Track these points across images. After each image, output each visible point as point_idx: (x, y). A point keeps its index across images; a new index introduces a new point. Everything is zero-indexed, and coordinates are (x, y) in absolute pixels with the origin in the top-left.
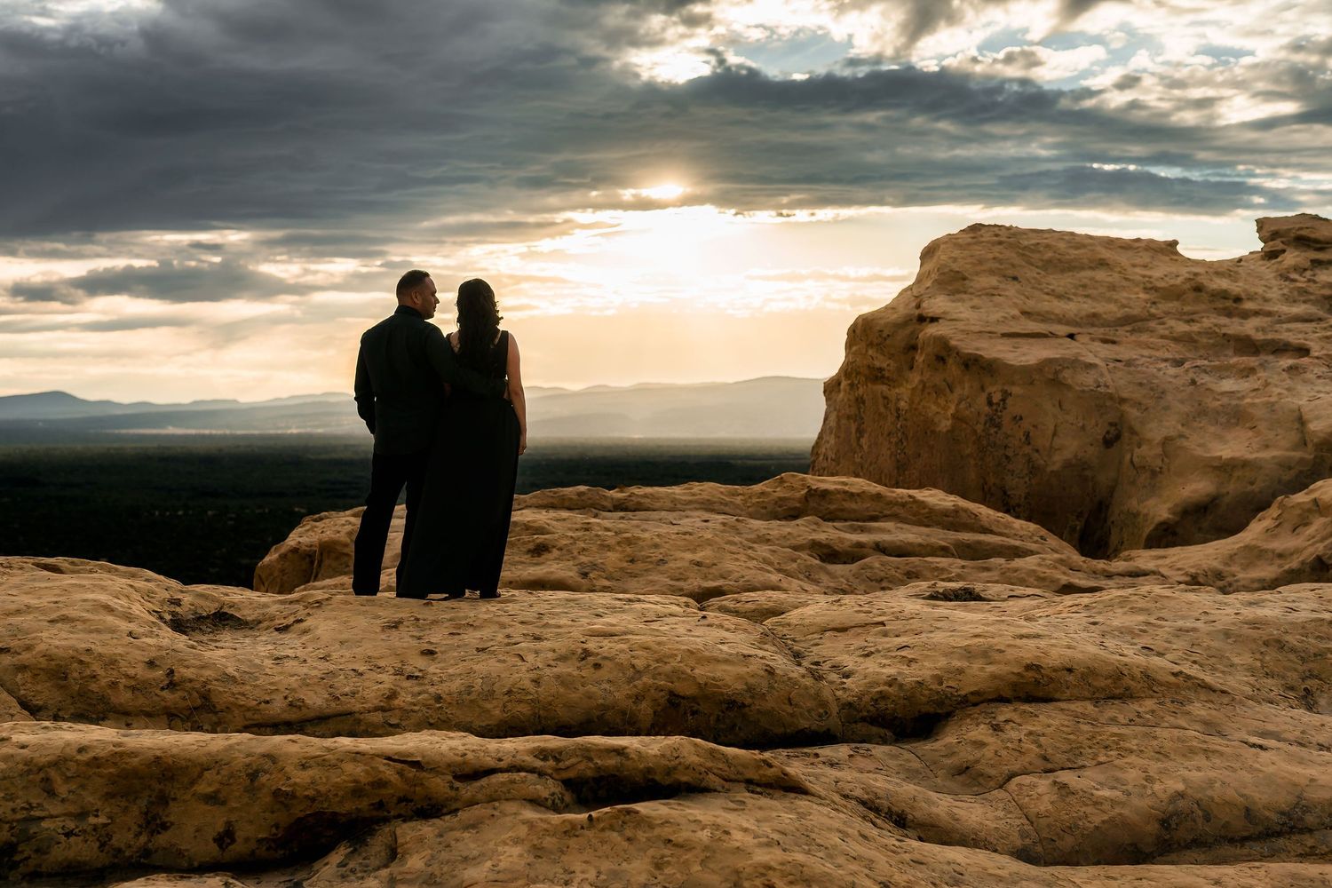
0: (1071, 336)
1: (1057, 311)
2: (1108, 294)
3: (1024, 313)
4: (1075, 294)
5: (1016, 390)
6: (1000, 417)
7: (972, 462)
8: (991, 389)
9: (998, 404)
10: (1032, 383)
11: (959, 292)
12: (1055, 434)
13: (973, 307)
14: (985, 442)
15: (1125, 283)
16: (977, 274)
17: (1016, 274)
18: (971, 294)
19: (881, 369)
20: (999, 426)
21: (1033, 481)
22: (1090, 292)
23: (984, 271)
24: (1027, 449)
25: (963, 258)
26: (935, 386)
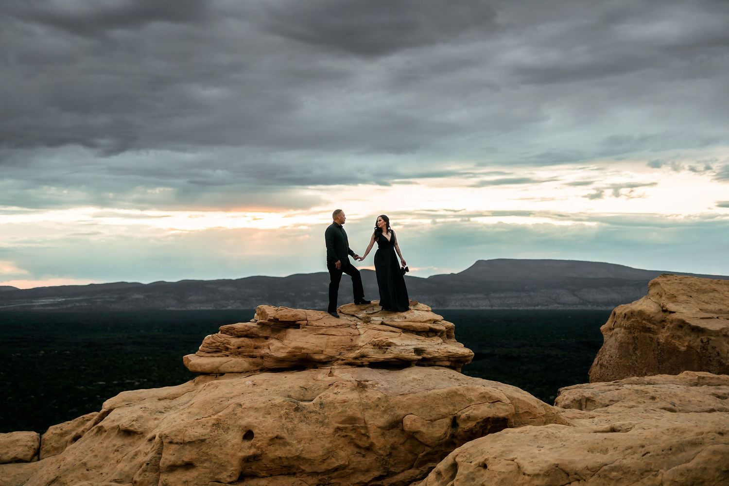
0: (718, 318)
1: (709, 309)
2: (722, 302)
3: (700, 309)
4: (711, 302)
5: (712, 338)
6: (707, 347)
7: (696, 362)
8: (703, 337)
9: (706, 342)
10: (718, 336)
11: (676, 302)
12: (728, 353)
13: (684, 308)
14: (701, 355)
15: (726, 298)
16: (678, 295)
17: (691, 295)
18: (680, 302)
19: (649, 328)
20: (707, 350)
21: (722, 368)
22: (716, 301)
23: (681, 294)
24: (717, 358)
25: (672, 289)
26: (678, 336)
